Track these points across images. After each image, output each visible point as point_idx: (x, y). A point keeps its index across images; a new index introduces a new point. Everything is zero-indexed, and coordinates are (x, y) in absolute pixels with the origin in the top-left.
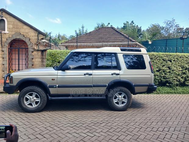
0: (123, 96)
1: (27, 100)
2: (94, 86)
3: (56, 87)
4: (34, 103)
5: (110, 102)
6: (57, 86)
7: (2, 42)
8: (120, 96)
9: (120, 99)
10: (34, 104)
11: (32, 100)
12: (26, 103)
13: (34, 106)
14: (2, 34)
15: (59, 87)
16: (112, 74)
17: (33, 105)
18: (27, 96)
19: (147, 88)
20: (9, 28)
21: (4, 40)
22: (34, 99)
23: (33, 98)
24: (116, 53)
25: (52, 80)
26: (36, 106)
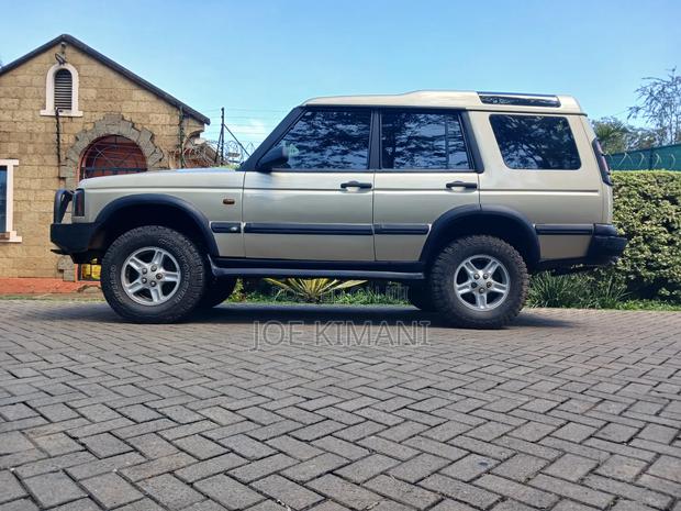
0: (491, 271)
1: (132, 275)
2: (380, 231)
3: (239, 231)
4: (159, 287)
5: (441, 291)
6: (243, 225)
7: (61, 146)
8: (481, 273)
9: (481, 282)
10: (156, 290)
11: (151, 276)
12: (130, 288)
13: (156, 300)
14: (61, 120)
15: (248, 230)
16: (449, 186)
17: (153, 294)
18: (132, 260)
19: (586, 239)
20: (87, 101)
21: (66, 139)
22: (156, 273)
23: (154, 270)
24: (465, 110)
25: (225, 202)
26: (164, 299)
